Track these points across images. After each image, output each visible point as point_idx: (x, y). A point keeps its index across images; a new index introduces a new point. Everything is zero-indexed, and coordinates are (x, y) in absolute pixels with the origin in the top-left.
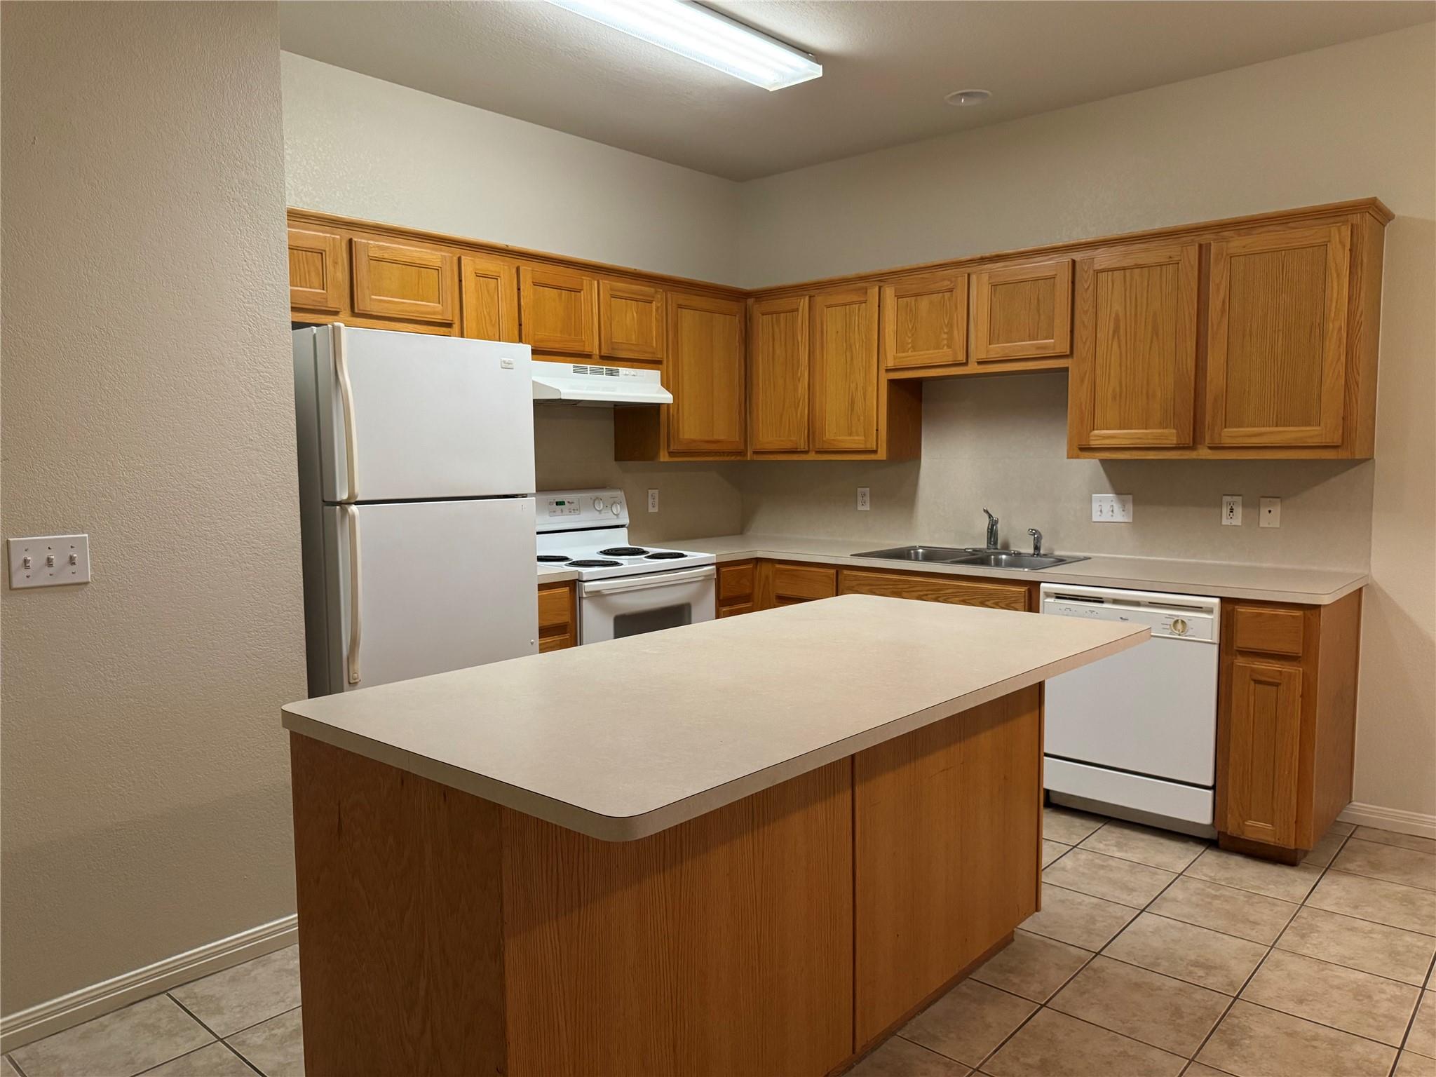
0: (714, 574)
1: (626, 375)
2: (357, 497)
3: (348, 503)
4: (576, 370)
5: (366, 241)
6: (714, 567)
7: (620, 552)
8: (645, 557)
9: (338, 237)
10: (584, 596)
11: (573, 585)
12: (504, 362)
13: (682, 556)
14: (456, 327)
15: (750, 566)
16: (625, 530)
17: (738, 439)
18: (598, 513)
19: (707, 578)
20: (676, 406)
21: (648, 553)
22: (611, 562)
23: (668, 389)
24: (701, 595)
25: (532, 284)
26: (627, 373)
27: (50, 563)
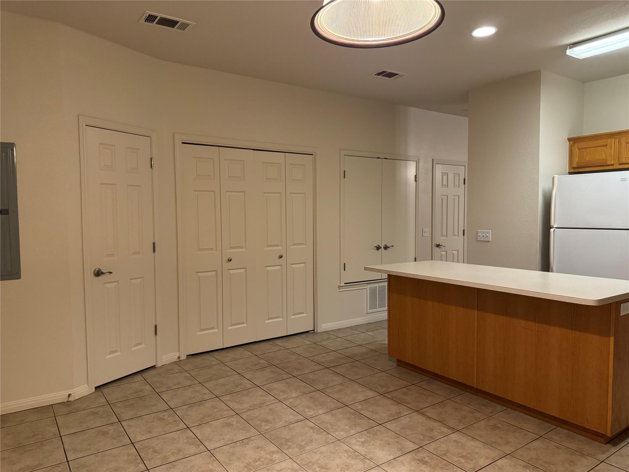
12: (622, 179)
27: (483, 236)
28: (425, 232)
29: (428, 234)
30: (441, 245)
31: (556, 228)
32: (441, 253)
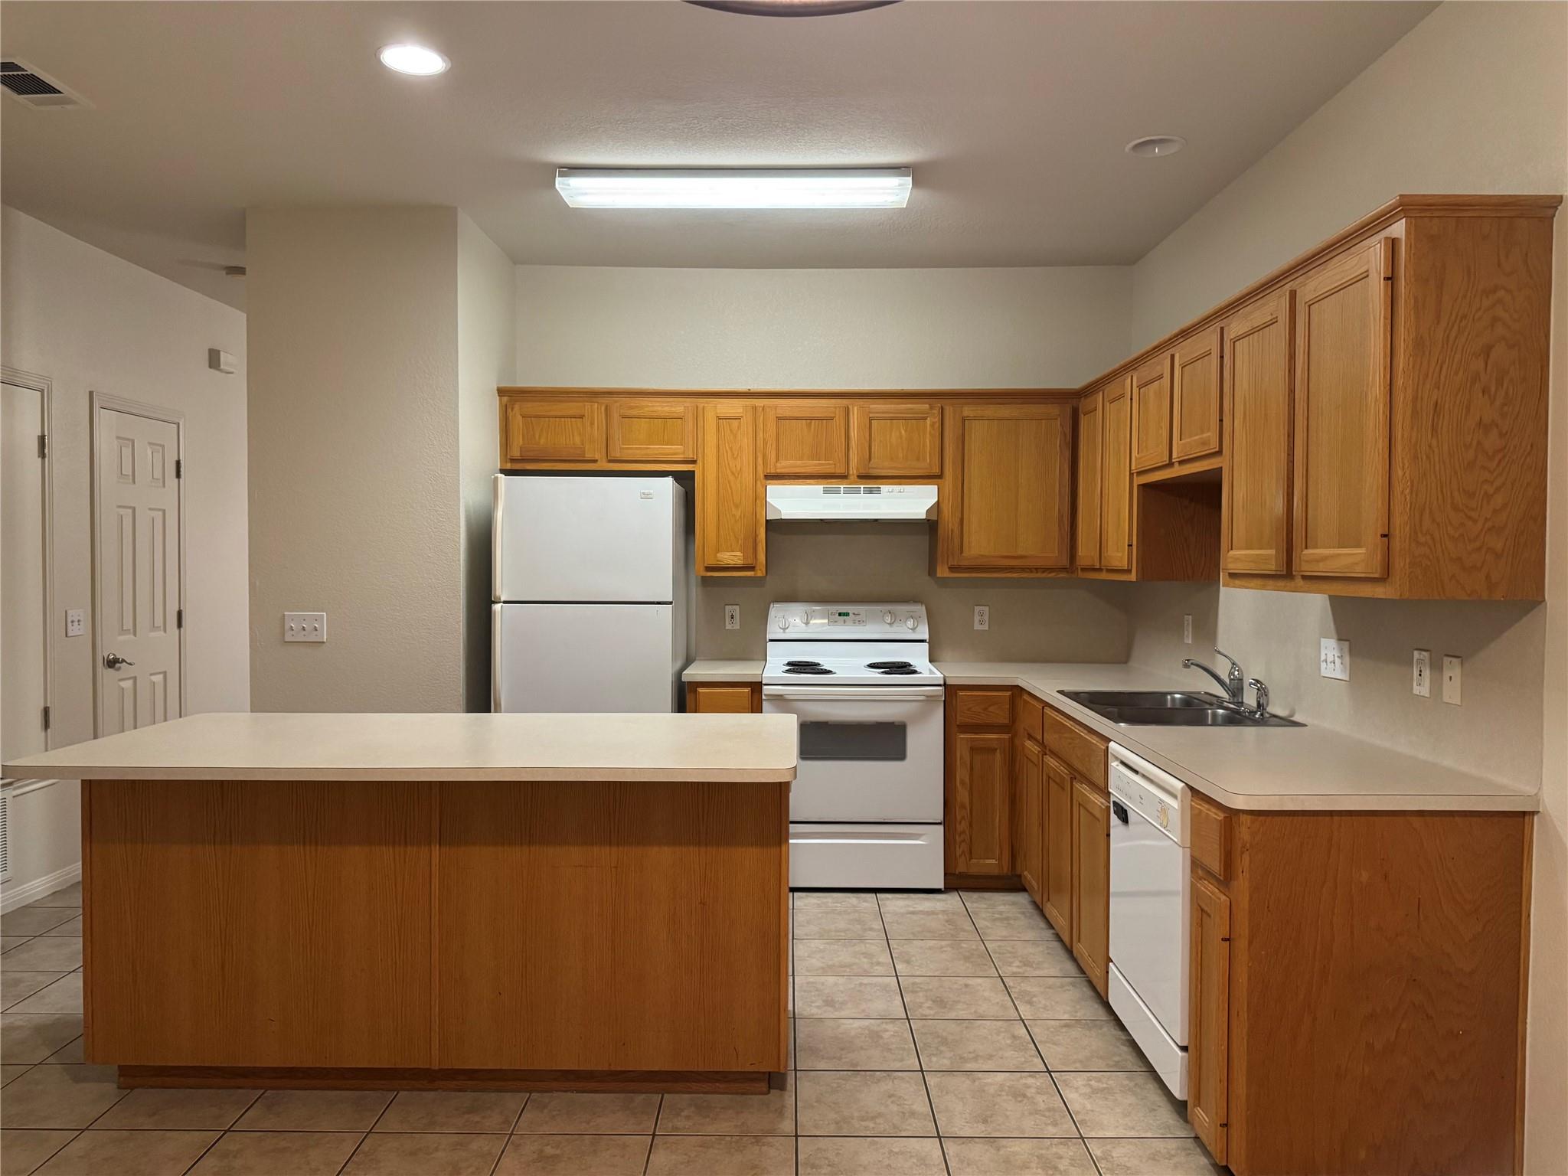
1: (889, 492)
2: (500, 598)
4: (826, 491)
6: (944, 689)
7: (884, 665)
9: (595, 404)
10: (764, 697)
11: (757, 686)
12: (644, 494)
15: (1007, 693)
16: (925, 646)
17: (1057, 555)
18: (888, 625)
24: (922, 716)
25: (776, 418)
26: (891, 490)
27: (304, 629)
28: (72, 622)
29: (80, 631)
30: (123, 661)
31: (505, 602)
32: (119, 686)
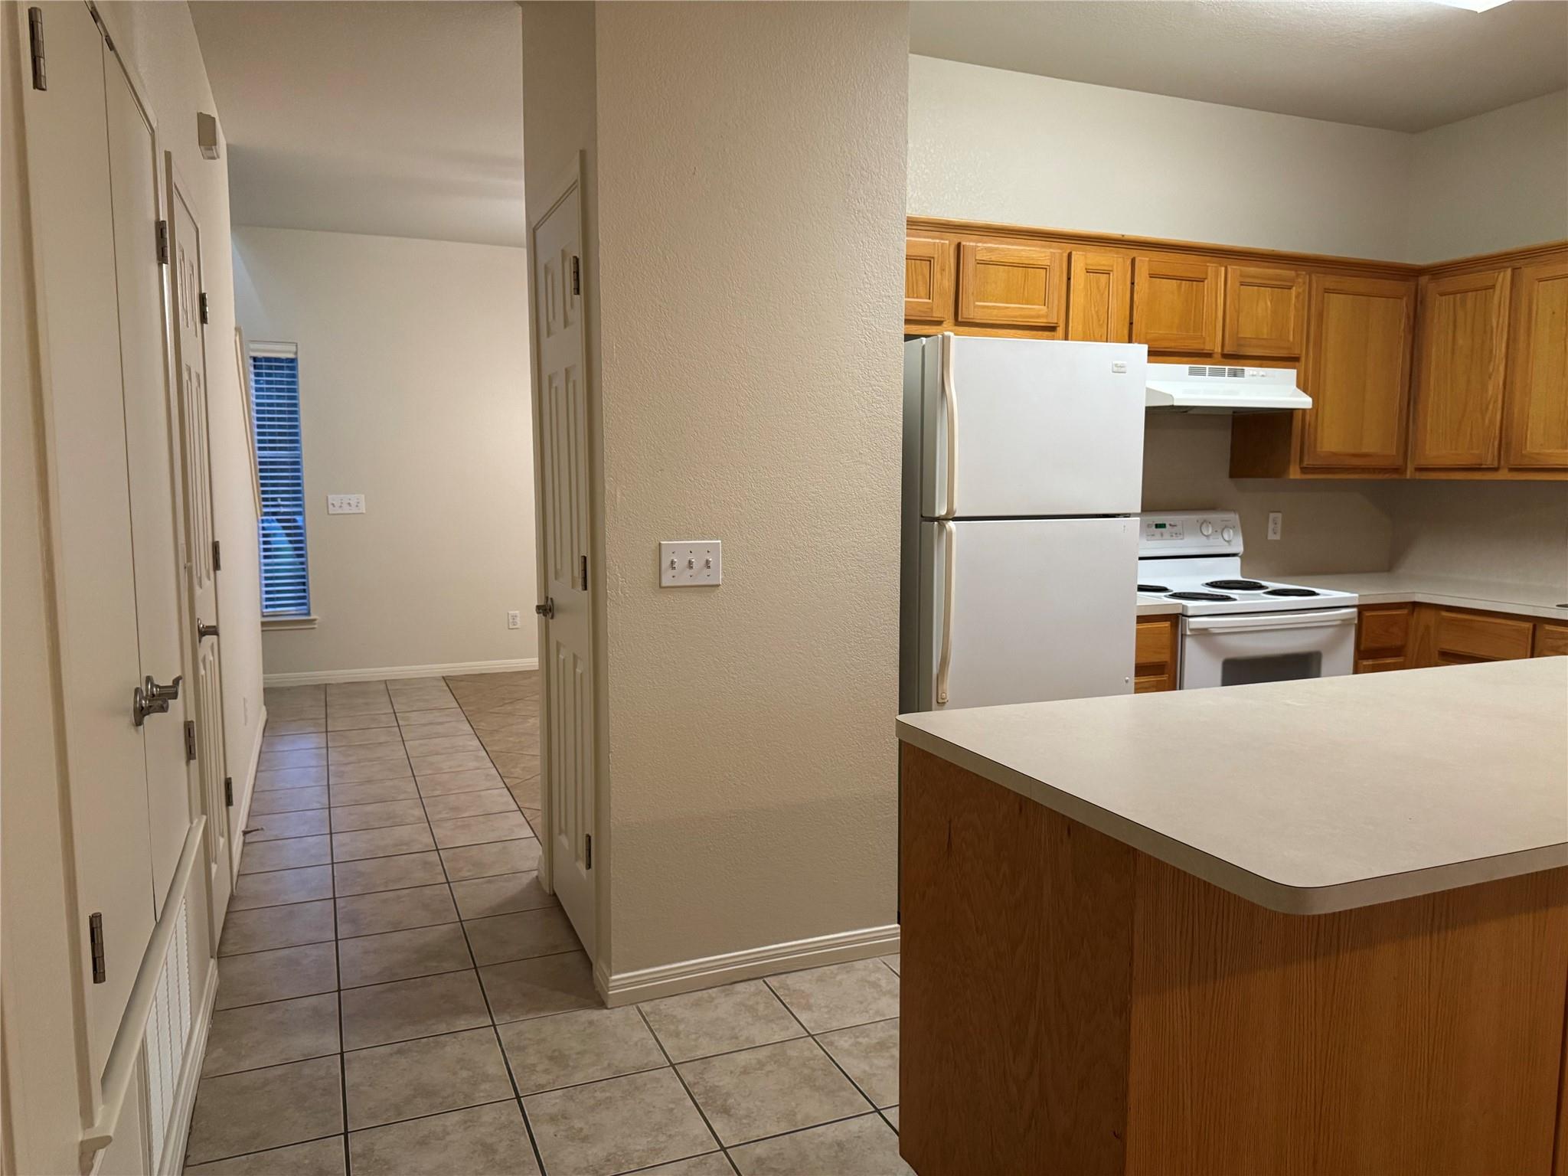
0: (1354, 618)
1: (1253, 375)
2: (954, 513)
3: (946, 519)
4: (1192, 372)
5: (974, 244)
6: (1355, 610)
7: (1231, 585)
8: (1265, 593)
9: (947, 242)
10: (1188, 633)
11: (1176, 620)
12: (1116, 365)
13: (1313, 594)
14: (1061, 330)
15: (1405, 612)
16: (1237, 561)
17: (1394, 453)
18: (1205, 538)
19: (1345, 623)
20: (1315, 411)
21: (1267, 588)
22: (1222, 596)
23: (1305, 391)
24: (1335, 644)
25: (1148, 276)
26: (1255, 373)
27: (691, 565)
